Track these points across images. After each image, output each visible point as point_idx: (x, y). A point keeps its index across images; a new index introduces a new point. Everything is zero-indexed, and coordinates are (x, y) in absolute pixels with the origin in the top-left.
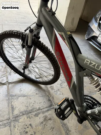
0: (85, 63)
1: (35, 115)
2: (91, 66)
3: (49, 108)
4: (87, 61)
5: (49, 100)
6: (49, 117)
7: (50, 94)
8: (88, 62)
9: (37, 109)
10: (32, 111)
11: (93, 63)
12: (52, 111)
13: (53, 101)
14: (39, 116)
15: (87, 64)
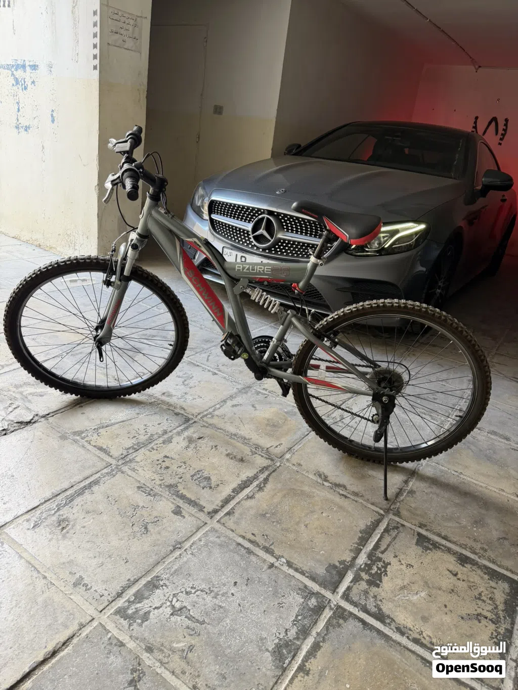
0: (236, 270)
1: (164, 442)
2: (245, 271)
3: (185, 425)
4: (238, 267)
5: (177, 414)
6: (196, 436)
7: (171, 405)
8: (240, 267)
9: (160, 433)
10: (151, 439)
11: (245, 267)
12: (195, 427)
13: (186, 413)
14: (175, 440)
15: (240, 270)
